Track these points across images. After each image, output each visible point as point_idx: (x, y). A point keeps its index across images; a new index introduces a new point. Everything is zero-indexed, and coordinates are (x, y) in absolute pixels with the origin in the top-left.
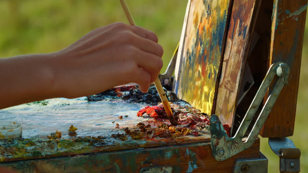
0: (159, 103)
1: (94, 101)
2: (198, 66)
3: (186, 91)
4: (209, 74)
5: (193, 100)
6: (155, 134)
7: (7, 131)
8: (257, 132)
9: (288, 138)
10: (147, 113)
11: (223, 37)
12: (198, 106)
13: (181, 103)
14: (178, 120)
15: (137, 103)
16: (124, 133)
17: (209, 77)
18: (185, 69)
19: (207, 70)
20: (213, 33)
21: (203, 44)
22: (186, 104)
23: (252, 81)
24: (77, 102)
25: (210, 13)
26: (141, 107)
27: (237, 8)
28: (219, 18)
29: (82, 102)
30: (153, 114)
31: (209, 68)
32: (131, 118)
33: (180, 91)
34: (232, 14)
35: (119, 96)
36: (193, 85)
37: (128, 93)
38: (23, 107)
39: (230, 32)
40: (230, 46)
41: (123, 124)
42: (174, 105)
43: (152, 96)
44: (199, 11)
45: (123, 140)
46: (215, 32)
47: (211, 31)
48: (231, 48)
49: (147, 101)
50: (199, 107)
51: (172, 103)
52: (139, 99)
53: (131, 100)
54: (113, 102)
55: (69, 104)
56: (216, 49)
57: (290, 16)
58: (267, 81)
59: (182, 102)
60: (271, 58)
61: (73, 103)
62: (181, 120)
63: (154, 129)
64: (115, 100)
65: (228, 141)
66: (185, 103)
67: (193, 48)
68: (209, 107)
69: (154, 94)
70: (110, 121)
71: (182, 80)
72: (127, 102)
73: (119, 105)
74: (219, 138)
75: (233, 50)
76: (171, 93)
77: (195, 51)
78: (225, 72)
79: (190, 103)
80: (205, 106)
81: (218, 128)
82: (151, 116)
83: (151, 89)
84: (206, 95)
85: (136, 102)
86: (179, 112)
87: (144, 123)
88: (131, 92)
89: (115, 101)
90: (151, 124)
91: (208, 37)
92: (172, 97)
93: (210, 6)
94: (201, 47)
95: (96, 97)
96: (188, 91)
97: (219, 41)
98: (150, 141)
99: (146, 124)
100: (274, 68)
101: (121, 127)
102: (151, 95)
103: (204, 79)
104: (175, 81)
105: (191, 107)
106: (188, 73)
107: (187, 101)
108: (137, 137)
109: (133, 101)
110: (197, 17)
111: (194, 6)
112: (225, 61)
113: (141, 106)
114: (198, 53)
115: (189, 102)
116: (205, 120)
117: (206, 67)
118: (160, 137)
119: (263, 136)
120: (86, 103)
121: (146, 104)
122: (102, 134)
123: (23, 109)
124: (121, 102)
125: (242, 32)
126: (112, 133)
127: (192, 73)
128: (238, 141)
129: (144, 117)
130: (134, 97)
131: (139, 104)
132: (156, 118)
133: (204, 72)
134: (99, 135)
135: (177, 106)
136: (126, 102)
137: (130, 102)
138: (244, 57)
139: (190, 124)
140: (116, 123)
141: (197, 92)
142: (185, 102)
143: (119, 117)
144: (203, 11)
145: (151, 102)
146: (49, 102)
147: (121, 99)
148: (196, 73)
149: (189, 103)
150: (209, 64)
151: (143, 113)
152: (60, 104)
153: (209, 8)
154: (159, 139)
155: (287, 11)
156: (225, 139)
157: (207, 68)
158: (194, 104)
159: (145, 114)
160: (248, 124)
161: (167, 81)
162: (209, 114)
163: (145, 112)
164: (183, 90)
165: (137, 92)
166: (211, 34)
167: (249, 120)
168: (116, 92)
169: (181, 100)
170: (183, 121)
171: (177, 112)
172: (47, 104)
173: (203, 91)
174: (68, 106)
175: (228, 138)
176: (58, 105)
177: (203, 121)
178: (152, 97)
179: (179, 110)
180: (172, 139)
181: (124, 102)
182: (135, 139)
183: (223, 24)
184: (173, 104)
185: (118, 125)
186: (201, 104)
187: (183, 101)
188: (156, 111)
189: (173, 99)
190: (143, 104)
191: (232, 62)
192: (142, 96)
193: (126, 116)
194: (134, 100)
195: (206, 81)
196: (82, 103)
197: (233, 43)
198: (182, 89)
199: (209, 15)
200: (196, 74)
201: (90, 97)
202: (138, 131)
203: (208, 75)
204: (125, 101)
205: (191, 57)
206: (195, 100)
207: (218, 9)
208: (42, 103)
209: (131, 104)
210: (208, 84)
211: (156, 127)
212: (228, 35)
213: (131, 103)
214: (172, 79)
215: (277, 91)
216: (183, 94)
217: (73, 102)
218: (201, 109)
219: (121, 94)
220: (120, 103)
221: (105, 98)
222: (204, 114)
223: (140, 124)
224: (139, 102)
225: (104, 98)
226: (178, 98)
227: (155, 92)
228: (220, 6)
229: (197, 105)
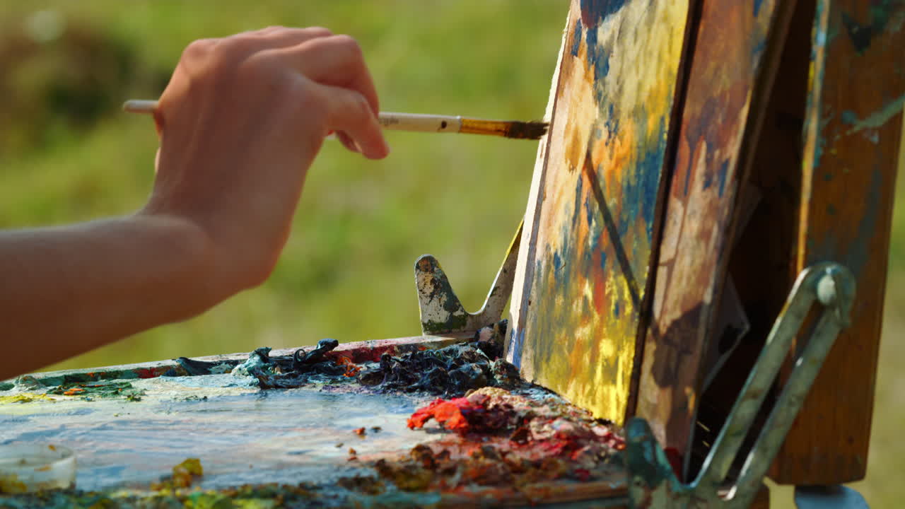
0: (468, 392)
1: (279, 390)
2: (582, 283)
3: (545, 357)
4: (617, 305)
5: (568, 383)
6: (464, 474)
7: (32, 469)
8: (763, 467)
9: (852, 487)
10: (437, 419)
11: (656, 196)
12: (584, 400)
13: (532, 391)
14: (529, 439)
15: (405, 393)
16: (373, 472)
17: (617, 312)
18: (542, 294)
19: (610, 293)
20: (625, 184)
21: (595, 219)
22: (547, 394)
23: (743, 324)
24: (229, 392)
25: (617, 125)
26: (418, 403)
27: (698, 109)
28: (644, 139)
29: (243, 392)
30: (455, 419)
31: (615, 288)
32: (389, 435)
33: (527, 359)
34: (684, 127)
35: (349, 376)
36: (568, 338)
37: (375, 366)
38: (71, 408)
39: (677, 179)
40: (679, 220)
41: (369, 450)
42: (514, 397)
43: (447, 372)
44: (581, 125)
45: (373, 493)
46: (633, 183)
47: (620, 180)
48: (682, 226)
49: (432, 387)
50: (587, 402)
51: (508, 392)
52: (410, 381)
53: (386, 385)
54: (334, 392)
55: (205, 398)
56: (636, 231)
57: (857, 129)
58: (791, 319)
59: (535, 391)
60: (801, 251)
61: (218, 395)
62: (537, 437)
63: (462, 462)
64: (338, 385)
65: (677, 496)
66: (545, 392)
67: (566, 231)
68: (618, 401)
69: (453, 367)
70: (329, 442)
71: (534, 325)
72: (376, 391)
73: (351, 398)
74: (651, 484)
75: (687, 232)
76: (501, 365)
77: (572, 239)
78: (665, 297)
79: (559, 390)
80: (605, 399)
81: (648, 456)
82: (450, 427)
83: (442, 352)
84: (608, 365)
85: (401, 390)
86: (530, 416)
87: (430, 445)
88: (386, 361)
89: (338, 389)
90: (450, 449)
91: (611, 197)
92: (504, 377)
93: (614, 107)
94: (589, 228)
95: (282, 377)
96: (552, 359)
97: (646, 208)
98: (451, 496)
99: (437, 450)
100: (810, 280)
101: (361, 458)
102: (444, 370)
103: (602, 319)
104: (512, 332)
105: (563, 402)
106: (551, 303)
107: (549, 388)
108: (413, 483)
109: (391, 389)
110: (576, 141)
111: (567, 110)
112: (664, 264)
113: (416, 401)
114: (580, 244)
115: (556, 387)
116: (608, 438)
117: (607, 284)
118: (481, 485)
119: (779, 481)
120: (256, 394)
121: (430, 396)
122: (311, 477)
123: (73, 412)
124: (358, 392)
125: (715, 178)
126: (340, 474)
127: (563, 303)
128: (706, 493)
129: (429, 431)
130: (393, 376)
131: (411, 396)
132: (464, 433)
133: (600, 299)
134: (301, 479)
135: (522, 399)
136: (371, 392)
137: (384, 392)
138: (721, 250)
139: (565, 448)
140: (347, 447)
141: (579, 359)
142: (545, 389)
143: (355, 431)
144: (593, 122)
145: (445, 390)
146: (146, 393)
147: (357, 382)
148: (575, 303)
149: (557, 392)
150: (615, 277)
151: (425, 420)
152: (181, 398)
153: (612, 113)
154: (475, 489)
155: (848, 116)
156: (669, 490)
157: (609, 286)
158: (572, 395)
159: (432, 423)
160: (736, 444)
161: (486, 333)
162: (616, 421)
163: (431, 416)
164: (538, 356)
165: (402, 364)
166: (619, 188)
167: (738, 434)
168: (342, 363)
169: (533, 385)
170: (541, 441)
171: (523, 414)
172: (143, 397)
173: (598, 356)
174: (202, 403)
175: (677, 486)
176: (173, 401)
177: (602, 439)
178: (447, 376)
179: (530, 409)
180: (515, 490)
181: (366, 391)
182: (408, 490)
183: (655, 158)
184: (510, 394)
185: (353, 452)
186: (592, 393)
187: (538, 386)
188: (462, 414)
189: (508, 382)
190: (423, 396)
191: (685, 265)
192: (419, 375)
193: (377, 429)
194: (395, 386)
195: (607, 326)
196: (243, 395)
197: (688, 212)
198: (533, 353)
199: (614, 131)
200: (577, 306)
201: (267, 378)
202: (414, 467)
203: (613, 307)
204: (368, 389)
205: (559, 259)
206: (574, 381)
207: (639, 113)
208: (127, 394)
209: (386, 397)
210: (613, 335)
211: (466, 455)
212: (673, 189)
213: (387, 394)
214: (503, 328)
215: (820, 347)
216: (537, 368)
217: (217, 392)
218: (592, 409)
219: (356, 370)
220: (355, 393)
221: (310, 379)
222: (602, 422)
223: (419, 449)
224: (411, 391)
225: (306, 381)
226: (524, 380)
227: (454, 363)
228: (645, 104)
229: (580, 396)
